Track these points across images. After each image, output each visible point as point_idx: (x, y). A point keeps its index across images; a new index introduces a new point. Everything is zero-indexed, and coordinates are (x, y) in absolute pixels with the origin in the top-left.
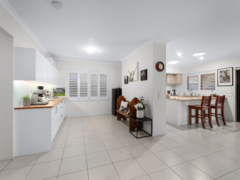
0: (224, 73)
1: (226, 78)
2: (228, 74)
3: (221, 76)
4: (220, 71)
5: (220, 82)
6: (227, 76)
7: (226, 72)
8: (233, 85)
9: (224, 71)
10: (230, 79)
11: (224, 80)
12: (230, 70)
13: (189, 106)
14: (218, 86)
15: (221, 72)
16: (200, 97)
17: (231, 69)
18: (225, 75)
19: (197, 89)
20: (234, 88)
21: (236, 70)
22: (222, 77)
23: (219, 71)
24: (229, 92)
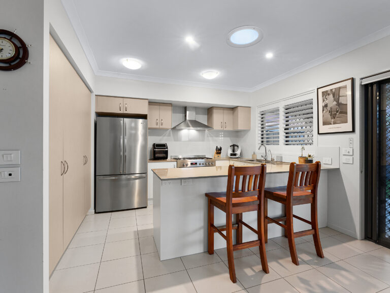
0: (331, 96)
1: (337, 112)
2: (342, 100)
3: (326, 106)
4: (323, 93)
5: (324, 124)
6: (339, 104)
7: (336, 94)
8: (354, 131)
9: (331, 90)
10: (346, 113)
11: (333, 116)
12: (345, 87)
13: (207, 195)
14: (319, 133)
15: (325, 94)
16: (281, 163)
17: (349, 83)
18: (335, 103)
19: (276, 142)
20: (357, 137)
21: (361, 86)
22: (329, 108)
23: (320, 91)
24: (343, 152)
